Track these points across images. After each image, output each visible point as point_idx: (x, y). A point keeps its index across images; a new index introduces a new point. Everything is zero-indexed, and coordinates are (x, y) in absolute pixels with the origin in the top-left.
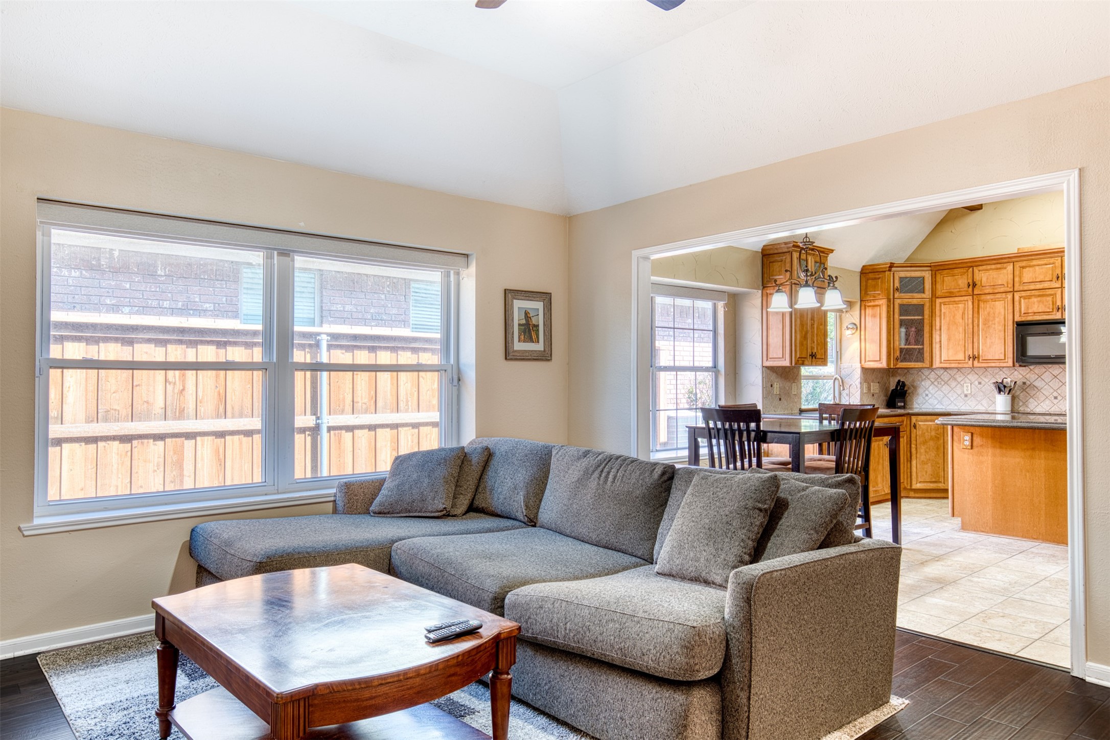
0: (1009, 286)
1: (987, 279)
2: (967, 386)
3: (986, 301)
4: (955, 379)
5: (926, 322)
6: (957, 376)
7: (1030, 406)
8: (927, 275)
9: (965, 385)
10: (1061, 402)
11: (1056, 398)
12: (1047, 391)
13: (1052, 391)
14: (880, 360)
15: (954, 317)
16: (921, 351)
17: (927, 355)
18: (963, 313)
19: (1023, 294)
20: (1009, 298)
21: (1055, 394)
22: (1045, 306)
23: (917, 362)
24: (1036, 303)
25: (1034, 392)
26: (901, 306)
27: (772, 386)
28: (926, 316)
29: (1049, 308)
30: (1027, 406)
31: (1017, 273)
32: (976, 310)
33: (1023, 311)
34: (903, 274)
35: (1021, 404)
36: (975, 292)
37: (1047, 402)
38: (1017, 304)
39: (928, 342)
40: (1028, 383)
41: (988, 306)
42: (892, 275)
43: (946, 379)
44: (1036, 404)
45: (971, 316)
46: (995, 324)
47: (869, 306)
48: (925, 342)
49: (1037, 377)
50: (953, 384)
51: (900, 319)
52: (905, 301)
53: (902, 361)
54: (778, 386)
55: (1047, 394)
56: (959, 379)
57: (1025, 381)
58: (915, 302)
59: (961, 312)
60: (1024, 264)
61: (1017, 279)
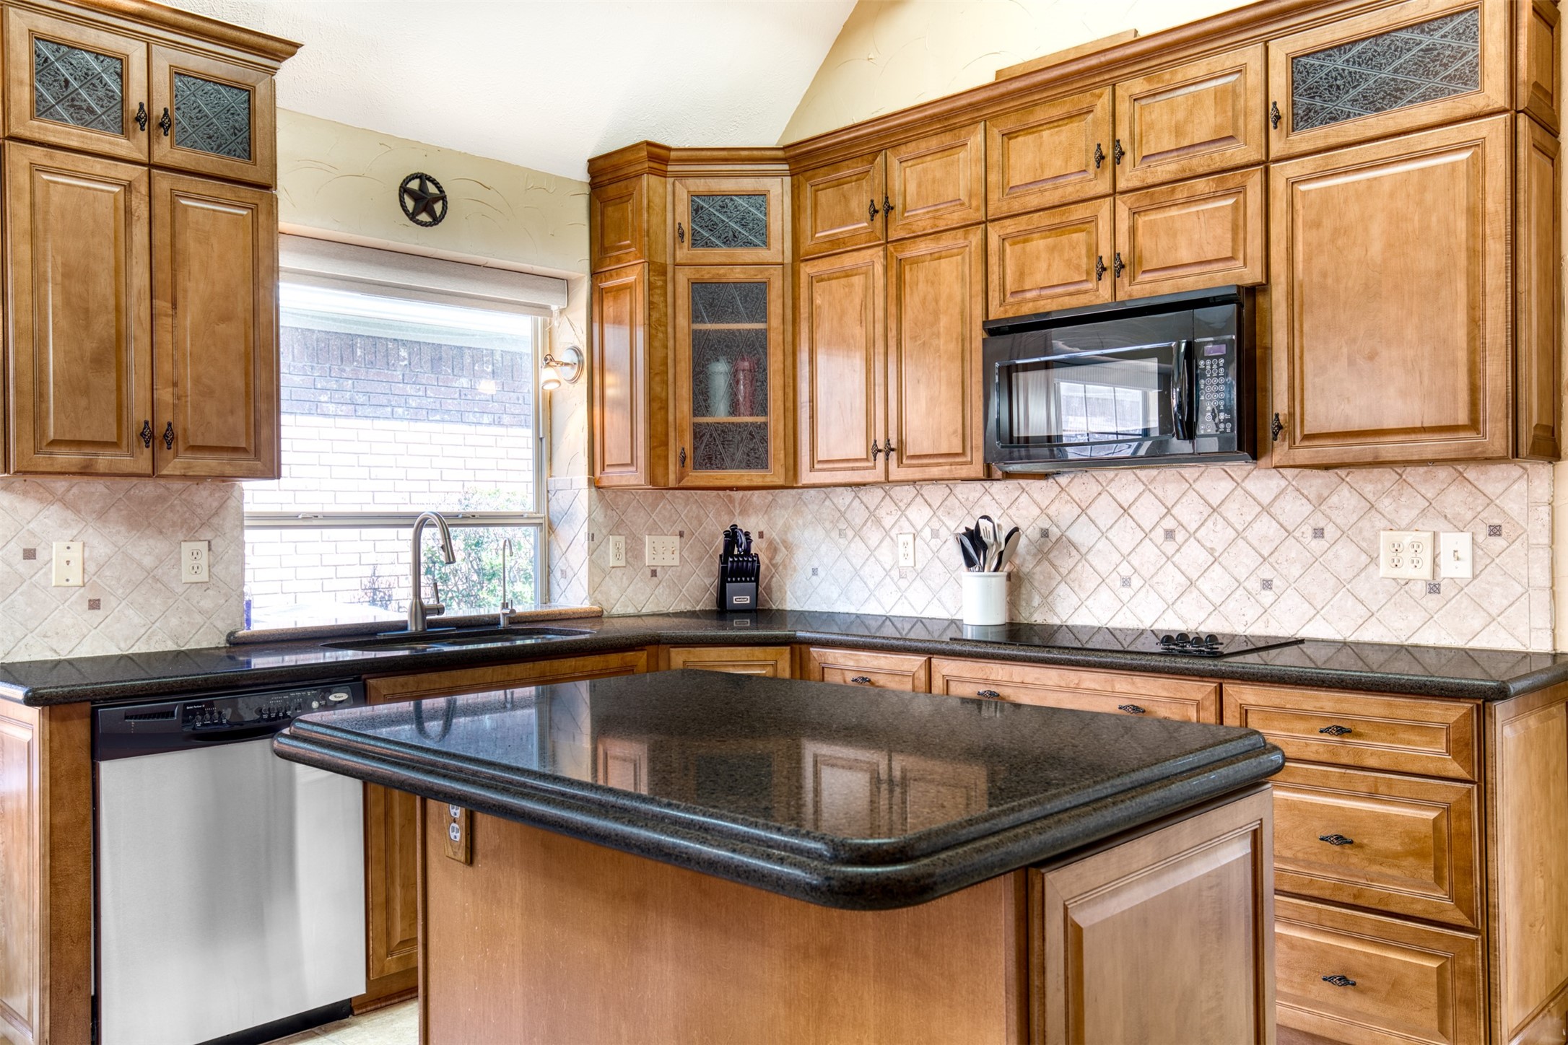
0: (974, 203)
1: (919, 185)
2: (905, 544)
3: (916, 261)
4: (878, 522)
5: (775, 338)
6: (882, 513)
7: (1059, 609)
8: (778, 189)
9: (902, 539)
10: (1142, 594)
11: (1126, 582)
12: (1103, 559)
13: (1116, 557)
14: (632, 464)
15: (841, 319)
16: (759, 434)
17: (776, 446)
18: (864, 306)
19: (1011, 227)
20: (974, 244)
21: (1125, 570)
22: (1068, 263)
23: (748, 466)
24: (1044, 255)
25: (1071, 562)
26: (697, 287)
27: (30, 554)
28: (775, 321)
29: (1078, 268)
30: (1052, 610)
31: (995, 155)
32: (893, 291)
33: (1010, 286)
34: (700, 185)
35: (1036, 601)
36: (893, 235)
37: (1104, 595)
38: (993, 260)
39: (780, 403)
40: (1055, 533)
41: (922, 276)
42: (669, 188)
43: (858, 521)
44: (1074, 601)
45: (880, 314)
46: (938, 335)
47: (610, 290)
48: (771, 405)
49: (1077, 511)
50: (874, 536)
51: (695, 332)
52: (707, 274)
53: (698, 465)
54: (76, 554)
55: (1103, 567)
56: (888, 521)
57: (1045, 524)
58: (738, 274)
59: (857, 301)
60: (1010, 123)
61: (994, 178)
